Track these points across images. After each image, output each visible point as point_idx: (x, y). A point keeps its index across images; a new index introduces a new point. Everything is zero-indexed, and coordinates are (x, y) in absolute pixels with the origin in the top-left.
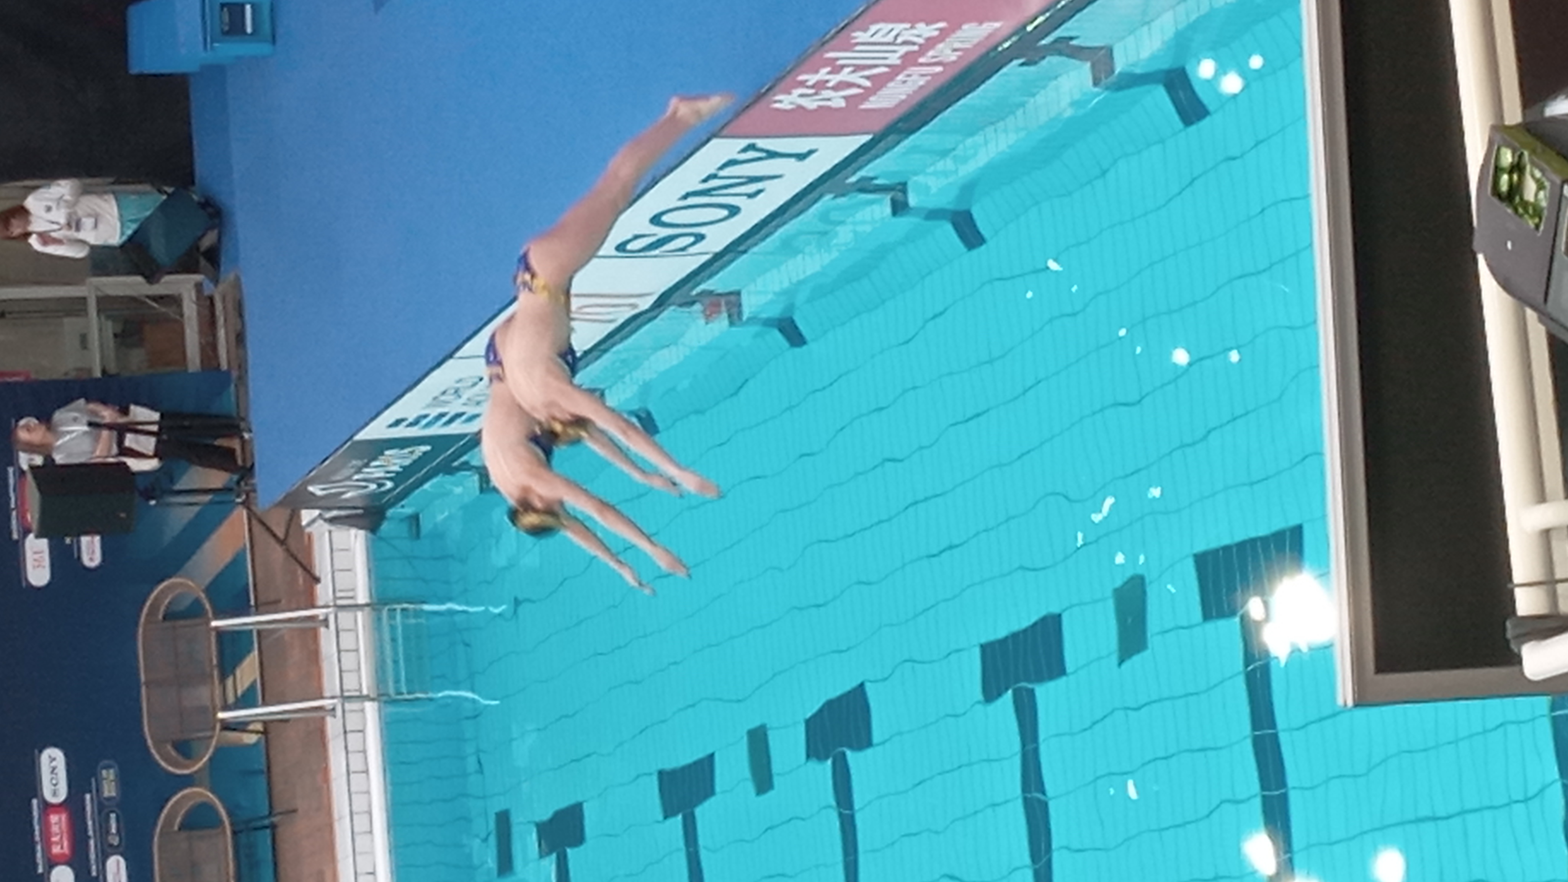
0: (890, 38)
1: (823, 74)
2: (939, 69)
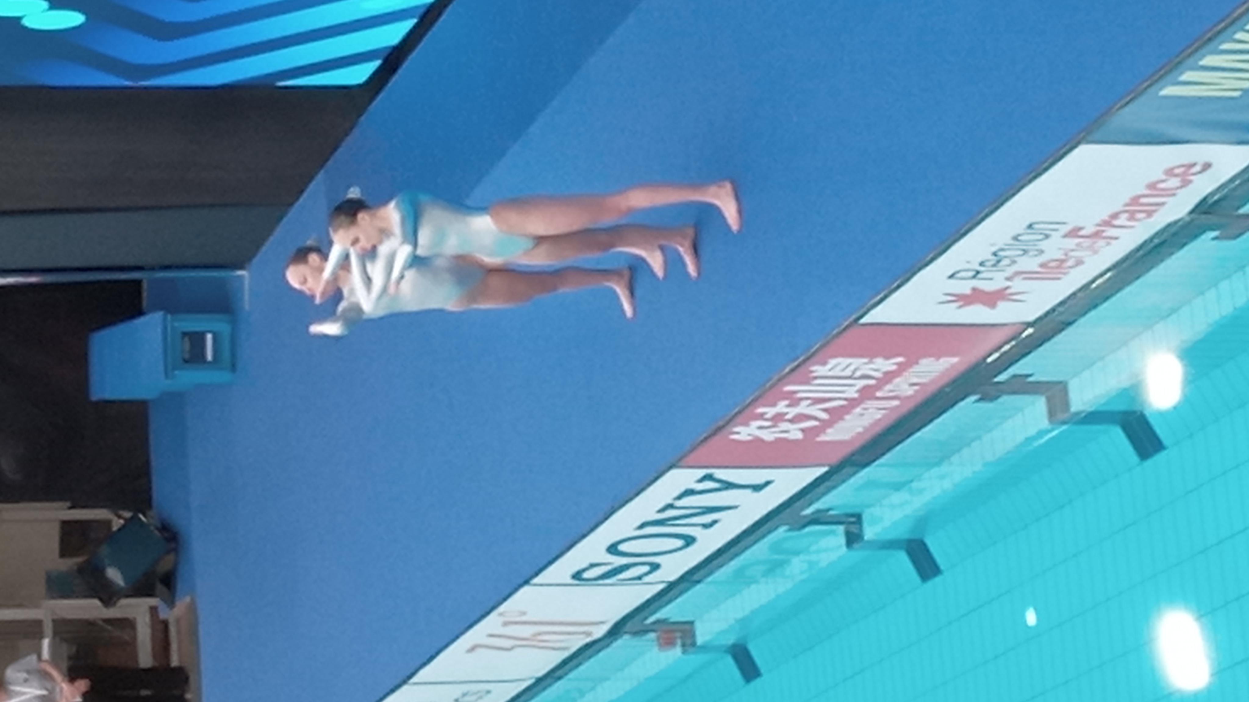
0: (848, 373)
1: (782, 407)
2: (896, 403)
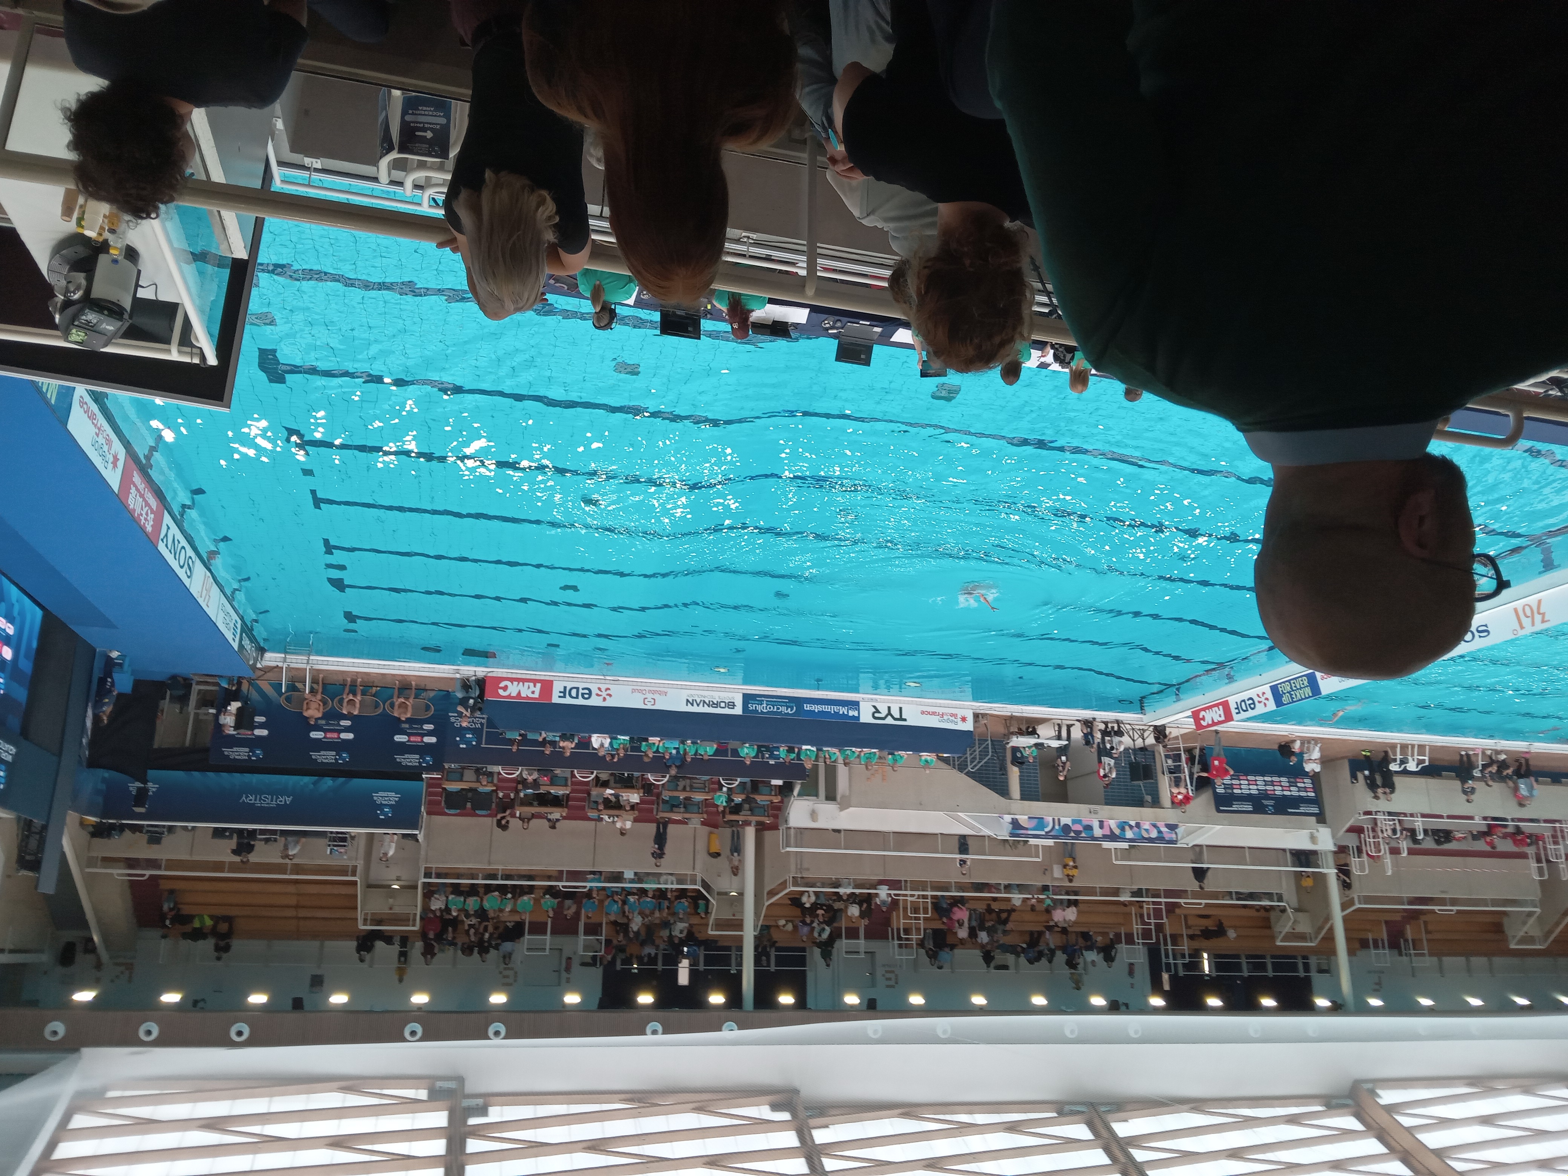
0: (134, 499)
1: (143, 519)
2: (146, 489)
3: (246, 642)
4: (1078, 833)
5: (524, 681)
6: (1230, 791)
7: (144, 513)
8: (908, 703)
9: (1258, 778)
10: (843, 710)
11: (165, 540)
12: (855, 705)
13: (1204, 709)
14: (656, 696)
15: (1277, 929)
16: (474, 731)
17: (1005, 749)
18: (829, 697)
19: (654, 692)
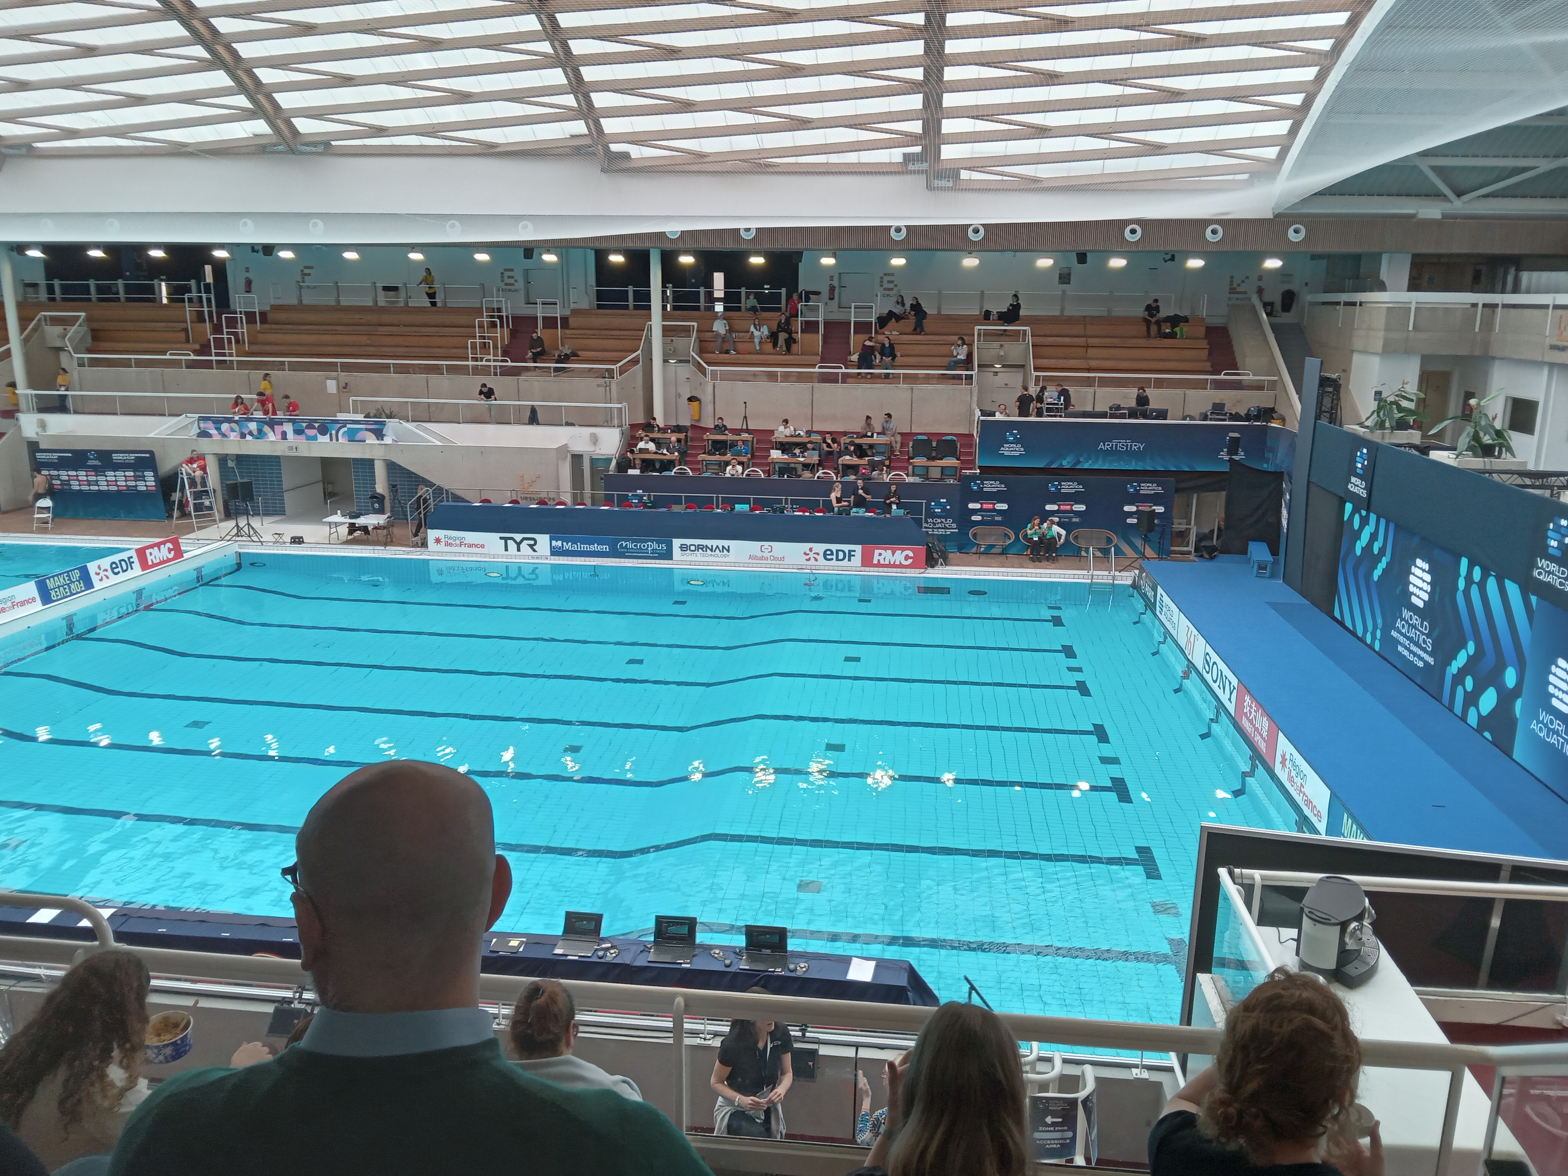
0: (1263, 726)
1: (1254, 708)
3: (1150, 594)
4: (310, 426)
5: (889, 566)
6: (138, 473)
7: (1253, 713)
8: (498, 556)
9: (106, 488)
10: (568, 546)
11: (1232, 688)
12: (555, 552)
13: (169, 560)
14: (760, 554)
15: (85, 328)
16: (934, 515)
17: (391, 511)
18: (583, 559)
19: (762, 558)
